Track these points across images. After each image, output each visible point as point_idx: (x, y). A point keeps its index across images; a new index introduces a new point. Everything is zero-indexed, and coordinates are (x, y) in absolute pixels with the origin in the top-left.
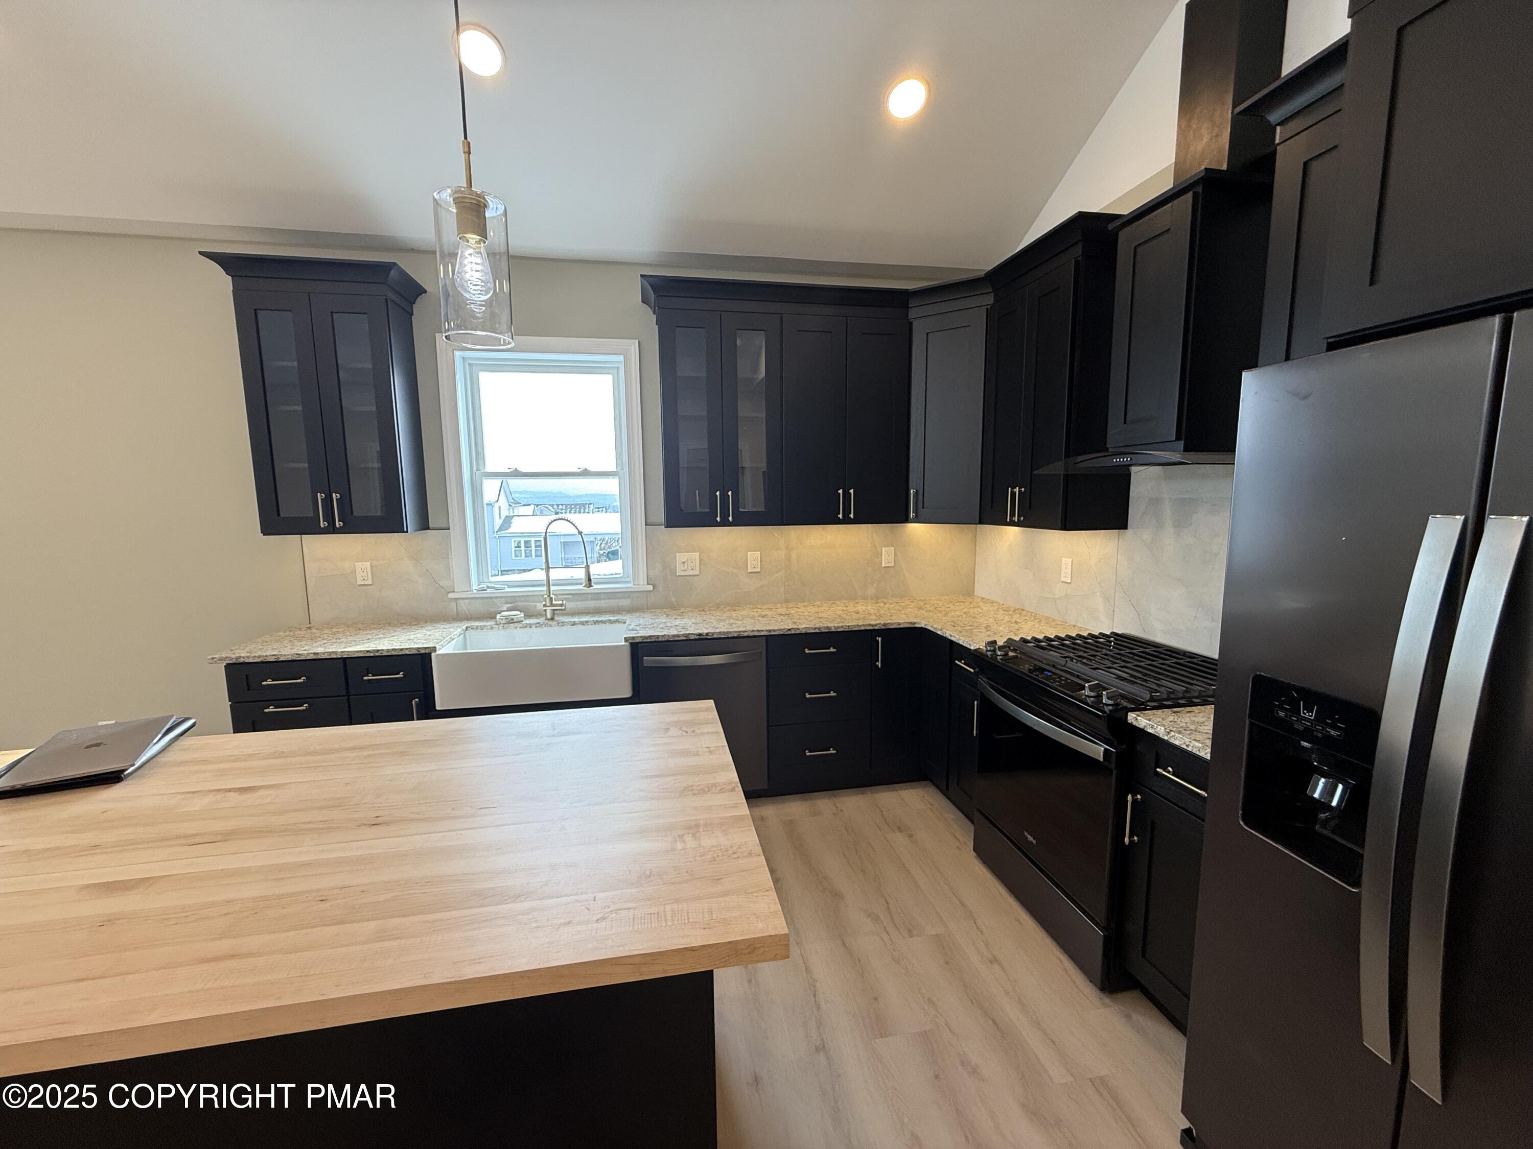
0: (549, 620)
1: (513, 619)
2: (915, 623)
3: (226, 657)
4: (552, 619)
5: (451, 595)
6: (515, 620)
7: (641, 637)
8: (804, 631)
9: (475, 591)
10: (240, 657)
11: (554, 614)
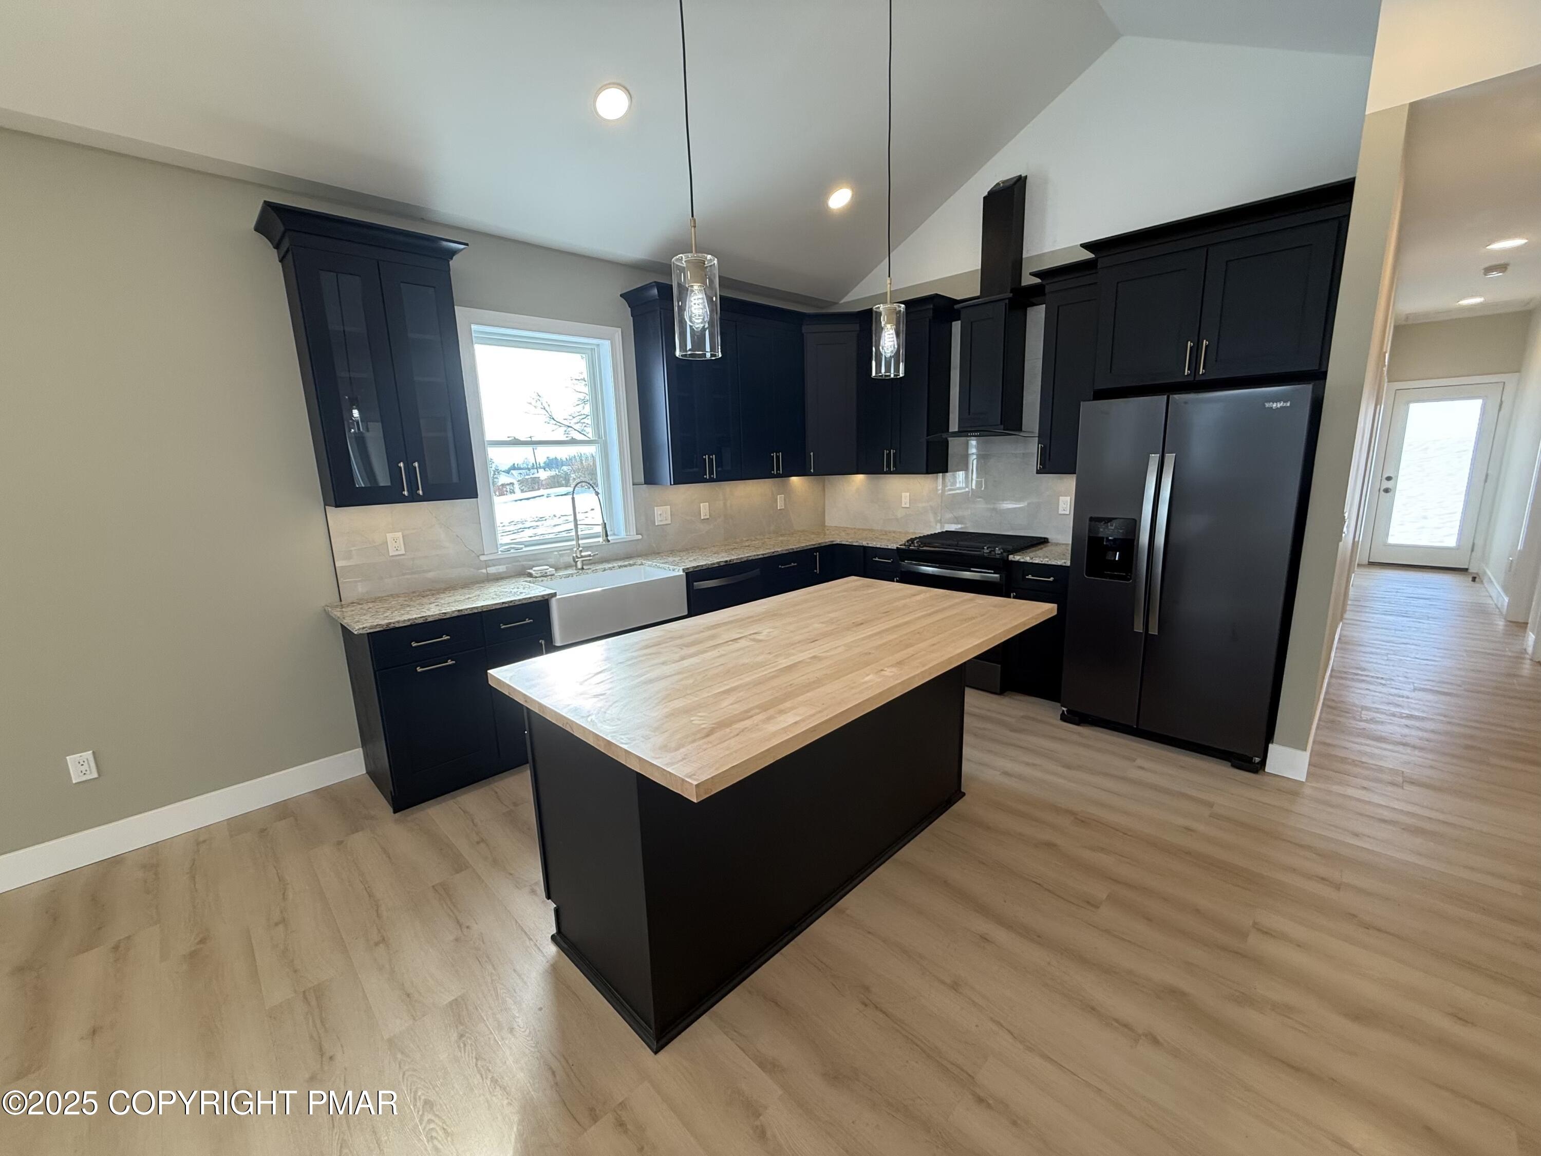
0: (579, 569)
1: (546, 573)
2: (833, 541)
3: (377, 625)
4: (583, 569)
5: (483, 558)
6: (548, 574)
7: (692, 567)
8: (780, 553)
9: (500, 553)
10: (390, 623)
11: (583, 565)
